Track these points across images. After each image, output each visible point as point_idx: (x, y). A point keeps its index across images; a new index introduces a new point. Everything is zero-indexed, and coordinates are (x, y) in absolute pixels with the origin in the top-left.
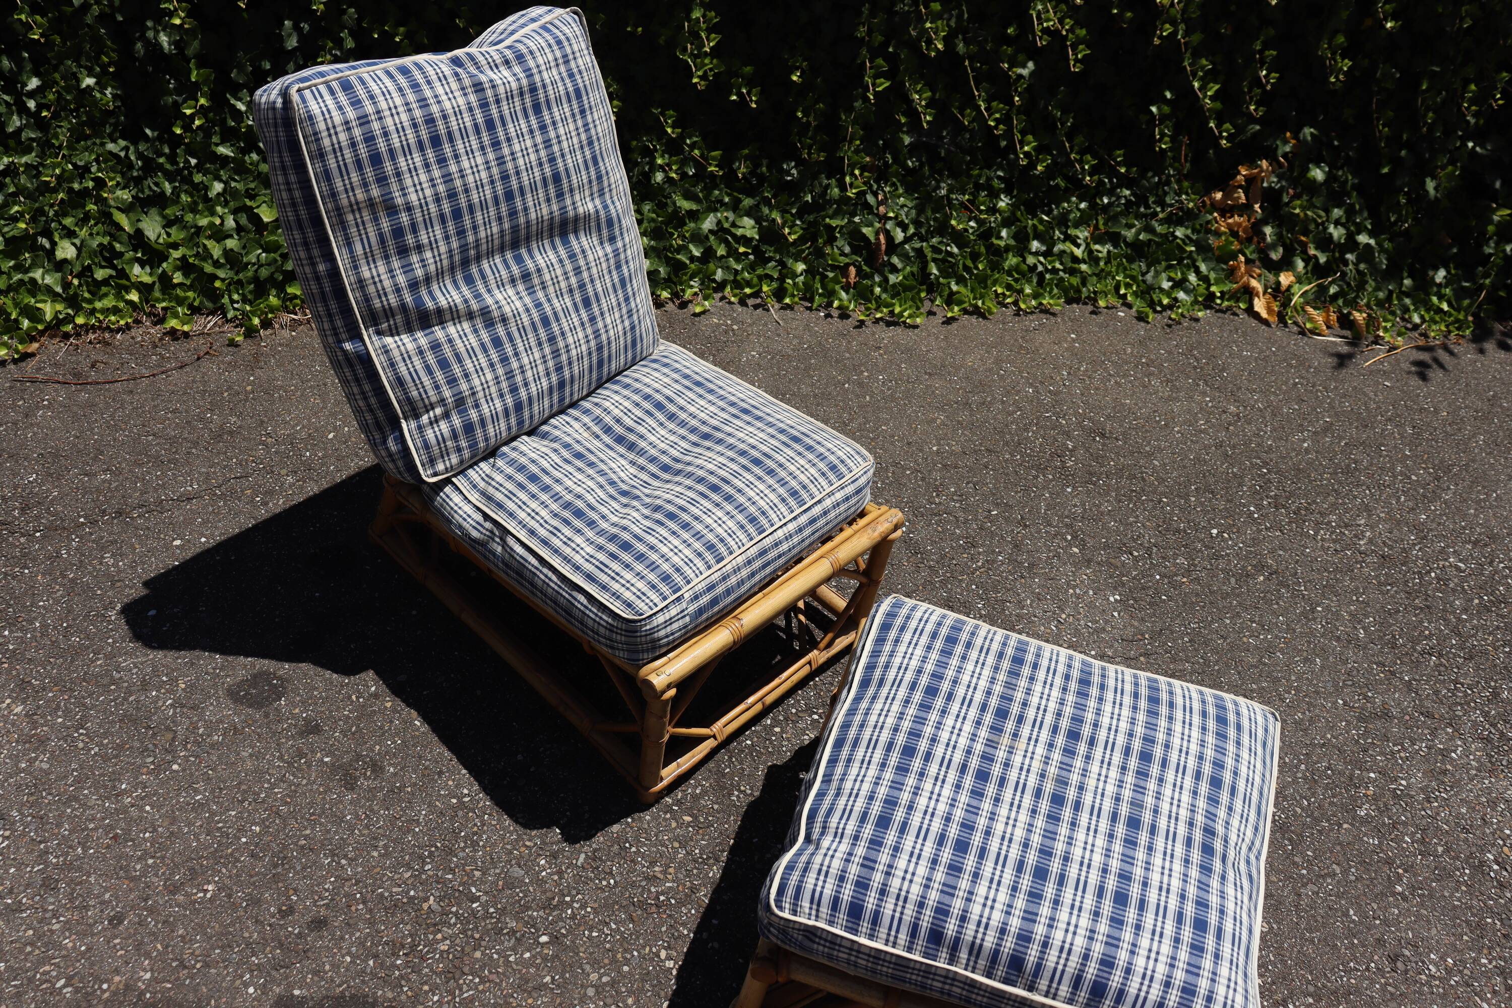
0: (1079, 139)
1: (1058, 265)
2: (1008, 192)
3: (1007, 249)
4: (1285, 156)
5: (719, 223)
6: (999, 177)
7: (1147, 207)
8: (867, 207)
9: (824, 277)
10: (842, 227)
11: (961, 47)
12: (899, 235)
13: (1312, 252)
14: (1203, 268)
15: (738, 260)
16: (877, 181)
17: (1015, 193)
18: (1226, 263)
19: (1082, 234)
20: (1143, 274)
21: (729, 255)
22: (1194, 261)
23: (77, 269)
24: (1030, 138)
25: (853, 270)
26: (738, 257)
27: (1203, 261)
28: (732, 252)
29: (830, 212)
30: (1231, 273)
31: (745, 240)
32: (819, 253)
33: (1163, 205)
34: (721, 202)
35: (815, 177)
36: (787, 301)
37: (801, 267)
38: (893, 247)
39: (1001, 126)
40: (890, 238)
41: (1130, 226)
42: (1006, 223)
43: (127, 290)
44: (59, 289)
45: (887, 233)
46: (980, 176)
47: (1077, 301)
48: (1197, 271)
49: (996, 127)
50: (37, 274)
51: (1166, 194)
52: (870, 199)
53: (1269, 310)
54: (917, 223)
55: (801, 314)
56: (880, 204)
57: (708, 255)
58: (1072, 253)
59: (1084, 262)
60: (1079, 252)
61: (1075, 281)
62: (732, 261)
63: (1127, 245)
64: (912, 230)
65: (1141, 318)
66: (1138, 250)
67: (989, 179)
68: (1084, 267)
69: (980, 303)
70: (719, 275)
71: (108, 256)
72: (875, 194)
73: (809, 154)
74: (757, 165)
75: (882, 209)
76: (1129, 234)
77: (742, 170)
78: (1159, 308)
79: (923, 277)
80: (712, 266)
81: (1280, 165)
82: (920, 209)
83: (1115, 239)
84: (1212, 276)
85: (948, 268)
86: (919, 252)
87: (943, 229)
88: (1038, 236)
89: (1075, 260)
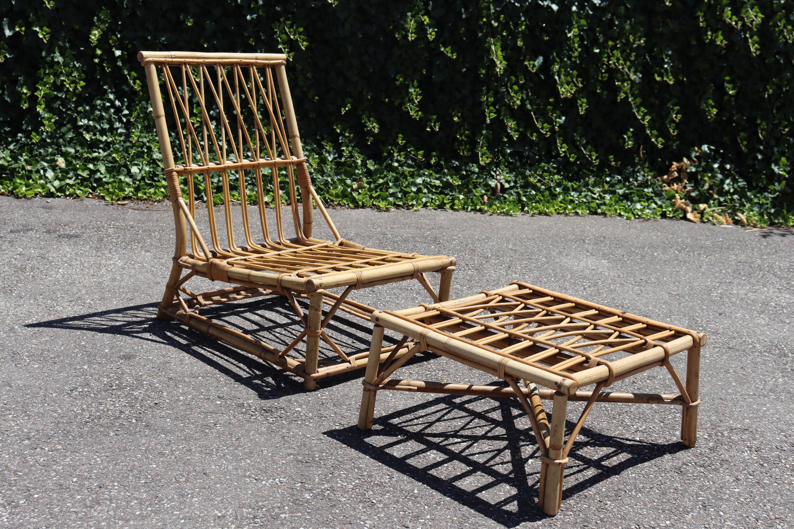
0: (589, 147)
1: (585, 200)
2: (558, 173)
3: (559, 193)
4: (696, 157)
5: (424, 181)
6: (554, 168)
7: (629, 182)
8: (492, 177)
9: (472, 199)
10: (480, 183)
11: (529, 107)
12: (507, 186)
13: (716, 196)
14: (659, 203)
15: (433, 194)
16: (496, 167)
17: (562, 173)
18: (671, 201)
19: (597, 190)
20: (629, 206)
21: (429, 193)
22: (654, 200)
23: (139, 178)
24: (565, 145)
25: (486, 198)
26: (433, 193)
27: (659, 200)
28: (430, 191)
29: (474, 178)
30: (673, 205)
31: (437, 187)
32: (470, 191)
33: (637, 180)
34: (424, 174)
35: (466, 164)
36: (456, 207)
37: (461, 197)
38: (503, 190)
39: (549, 133)
40: (502, 185)
41: (621, 189)
42: (559, 185)
43: (160, 187)
44: (131, 183)
45: (501, 184)
46: (544, 166)
47: (596, 213)
48: (656, 203)
49: (546, 134)
50: (122, 178)
51: (637, 176)
52: (493, 173)
53: (695, 217)
54: (515, 182)
55: (462, 213)
56: (497, 175)
57: (419, 191)
58: (592, 196)
59: (597, 199)
60: (595, 196)
61: (593, 205)
62: (430, 195)
63: (621, 196)
64: (512, 184)
65: (628, 218)
66: (626, 197)
67: (548, 168)
68: (597, 201)
69: (547, 211)
70: (424, 200)
71: (152, 176)
72: (495, 172)
73: (463, 153)
74: (440, 160)
75: (498, 177)
76: (621, 192)
77: (433, 161)
78: (637, 217)
79: (520, 201)
80: (421, 195)
81: (694, 162)
82: (516, 176)
83: (614, 193)
84: (664, 205)
85: (531, 198)
86: (518, 193)
87: (527, 185)
88: (574, 190)
89: (593, 198)
